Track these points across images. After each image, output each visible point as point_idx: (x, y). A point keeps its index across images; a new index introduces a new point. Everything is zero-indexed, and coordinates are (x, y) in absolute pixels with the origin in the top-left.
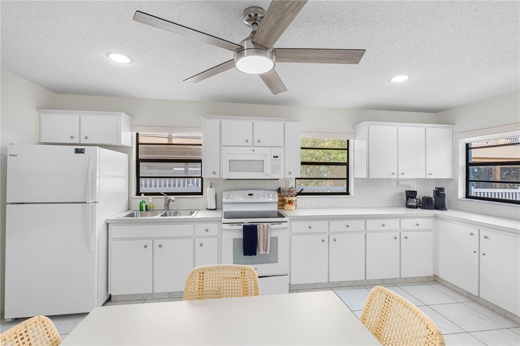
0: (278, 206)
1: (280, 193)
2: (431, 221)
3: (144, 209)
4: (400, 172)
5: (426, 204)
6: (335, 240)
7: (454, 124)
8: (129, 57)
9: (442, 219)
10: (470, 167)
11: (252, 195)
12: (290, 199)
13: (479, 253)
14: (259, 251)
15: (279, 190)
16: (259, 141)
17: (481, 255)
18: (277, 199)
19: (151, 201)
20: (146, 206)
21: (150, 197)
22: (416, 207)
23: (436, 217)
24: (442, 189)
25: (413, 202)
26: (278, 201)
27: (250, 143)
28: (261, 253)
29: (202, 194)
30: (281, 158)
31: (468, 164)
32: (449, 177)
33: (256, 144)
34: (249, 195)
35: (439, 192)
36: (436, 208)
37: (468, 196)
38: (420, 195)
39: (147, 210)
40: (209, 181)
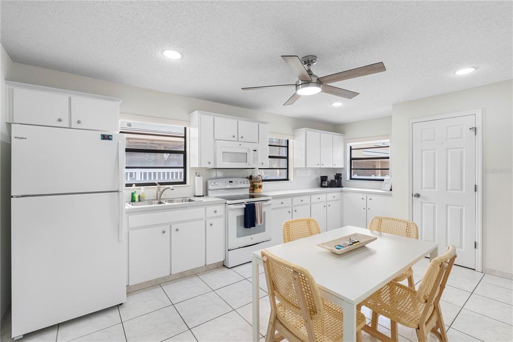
0: (250, 190)
1: (251, 180)
2: (339, 194)
3: (137, 199)
4: (321, 164)
5: (333, 184)
6: (296, 211)
7: (344, 134)
8: (181, 53)
9: (345, 192)
10: (352, 161)
11: (232, 182)
12: (260, 184)
13: (367, 209)
14: (257, 223)
15: (251, 178)
16: (242, 137)
17: (368, 209)
18: (249, 185)
19: (142, 190)
20: (139, 196)
21: (143, 188)
22: (327, 187)
23: (342, 191)
24: (341, 174)
25: (326, 184)
26: (250, 186)
27: (236, 139)
28: (259, 224)
29: (185, 183)
30: (259, 151)
31: (351, 159)
32: (342, 167)
33: (240, 139)
34: (230, 182)
35: (338, 177)
36: (338, 187)
37: (351, 179)
38: (329, 179)
39: (139, 201)
40: (195, 171)
